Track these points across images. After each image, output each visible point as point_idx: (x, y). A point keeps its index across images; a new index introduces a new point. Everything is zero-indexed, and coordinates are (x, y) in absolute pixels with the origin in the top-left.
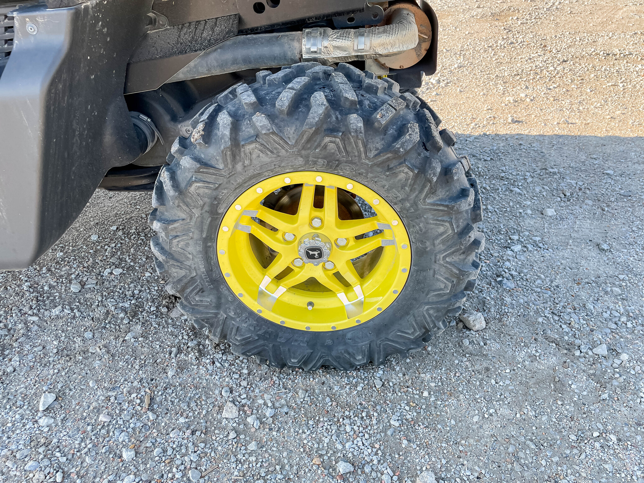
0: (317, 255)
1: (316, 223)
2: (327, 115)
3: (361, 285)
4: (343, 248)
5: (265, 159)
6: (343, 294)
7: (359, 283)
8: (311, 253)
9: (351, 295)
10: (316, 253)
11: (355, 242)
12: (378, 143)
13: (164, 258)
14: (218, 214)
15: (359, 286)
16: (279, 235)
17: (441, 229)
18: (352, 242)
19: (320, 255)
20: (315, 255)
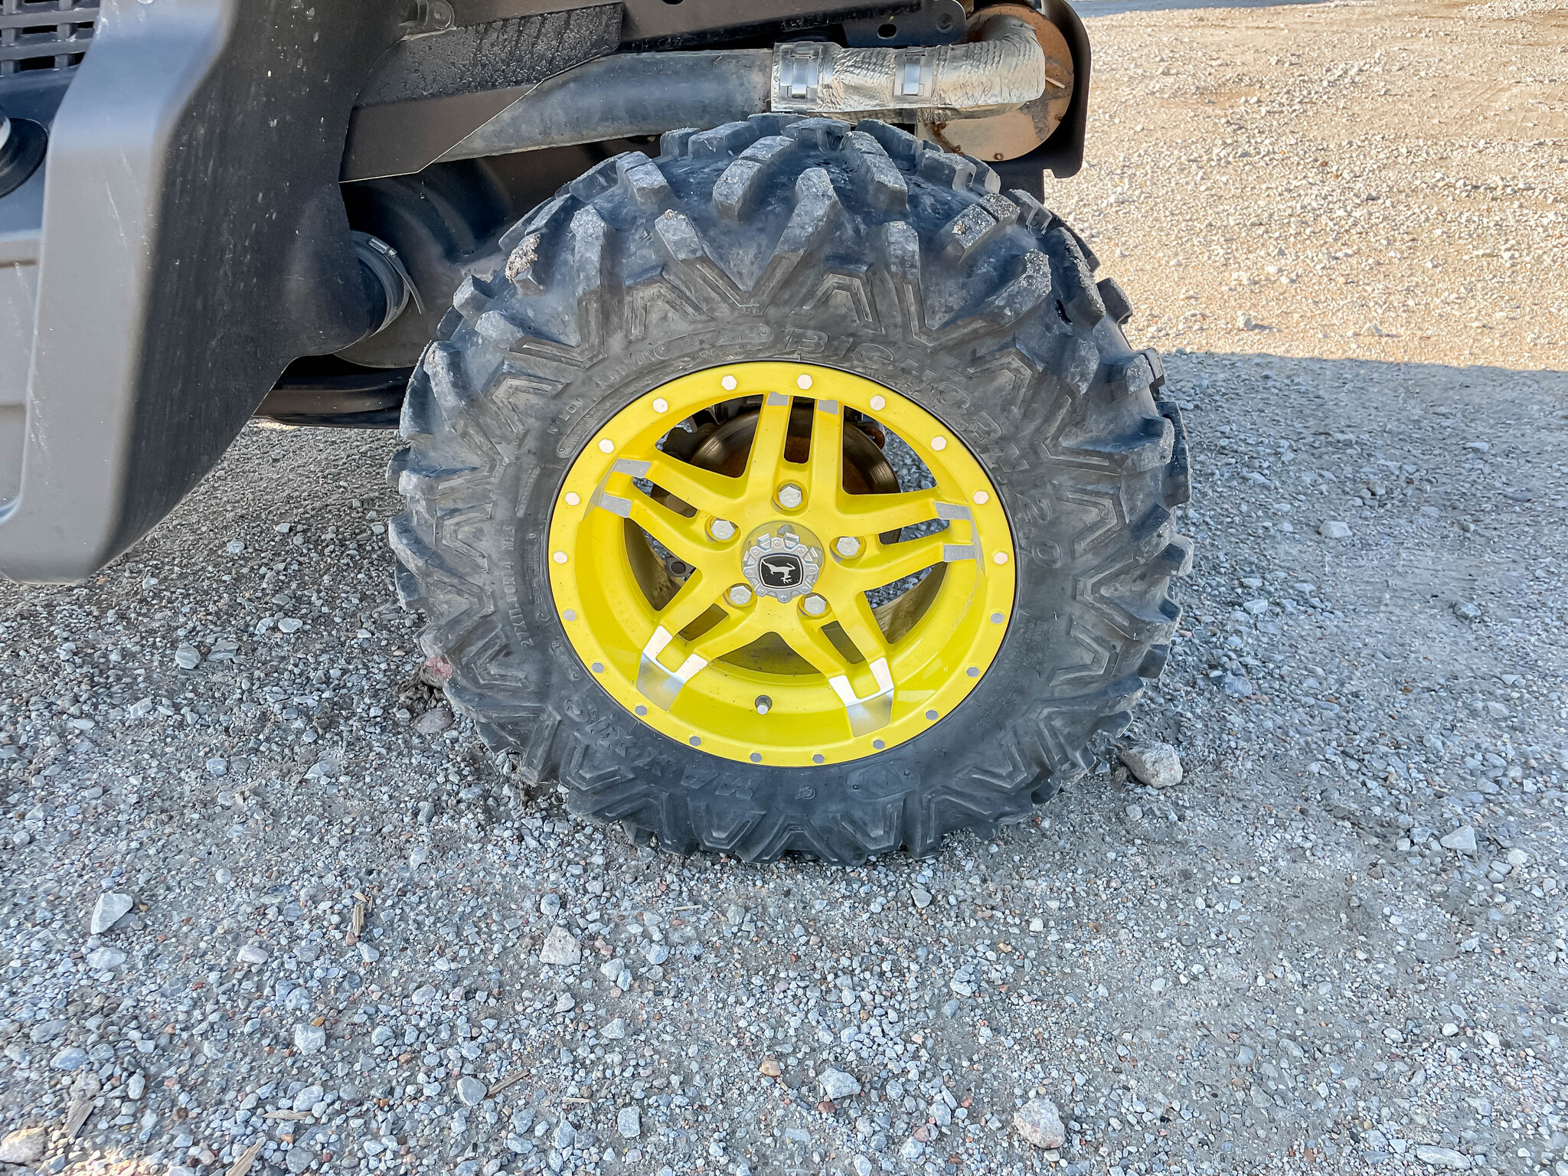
0: (787, 576)
1: (790, 497)
2: (833, 224)
3: (889, 658)
4: (850, 561)
5: (679, 325)
6: (844, 678)
7: (883, 653)
8: (773, 569)
9: (861, 681)
10: (785, 570)
11: (879, 549)
12: (951, 294)
13: (421, 563)
14: (558, 460)
15: (884, 660)
16: (698, 525)
17: (1092, 515)
18: (873, 549)
19: (796, 577)
20: (782, 574)
